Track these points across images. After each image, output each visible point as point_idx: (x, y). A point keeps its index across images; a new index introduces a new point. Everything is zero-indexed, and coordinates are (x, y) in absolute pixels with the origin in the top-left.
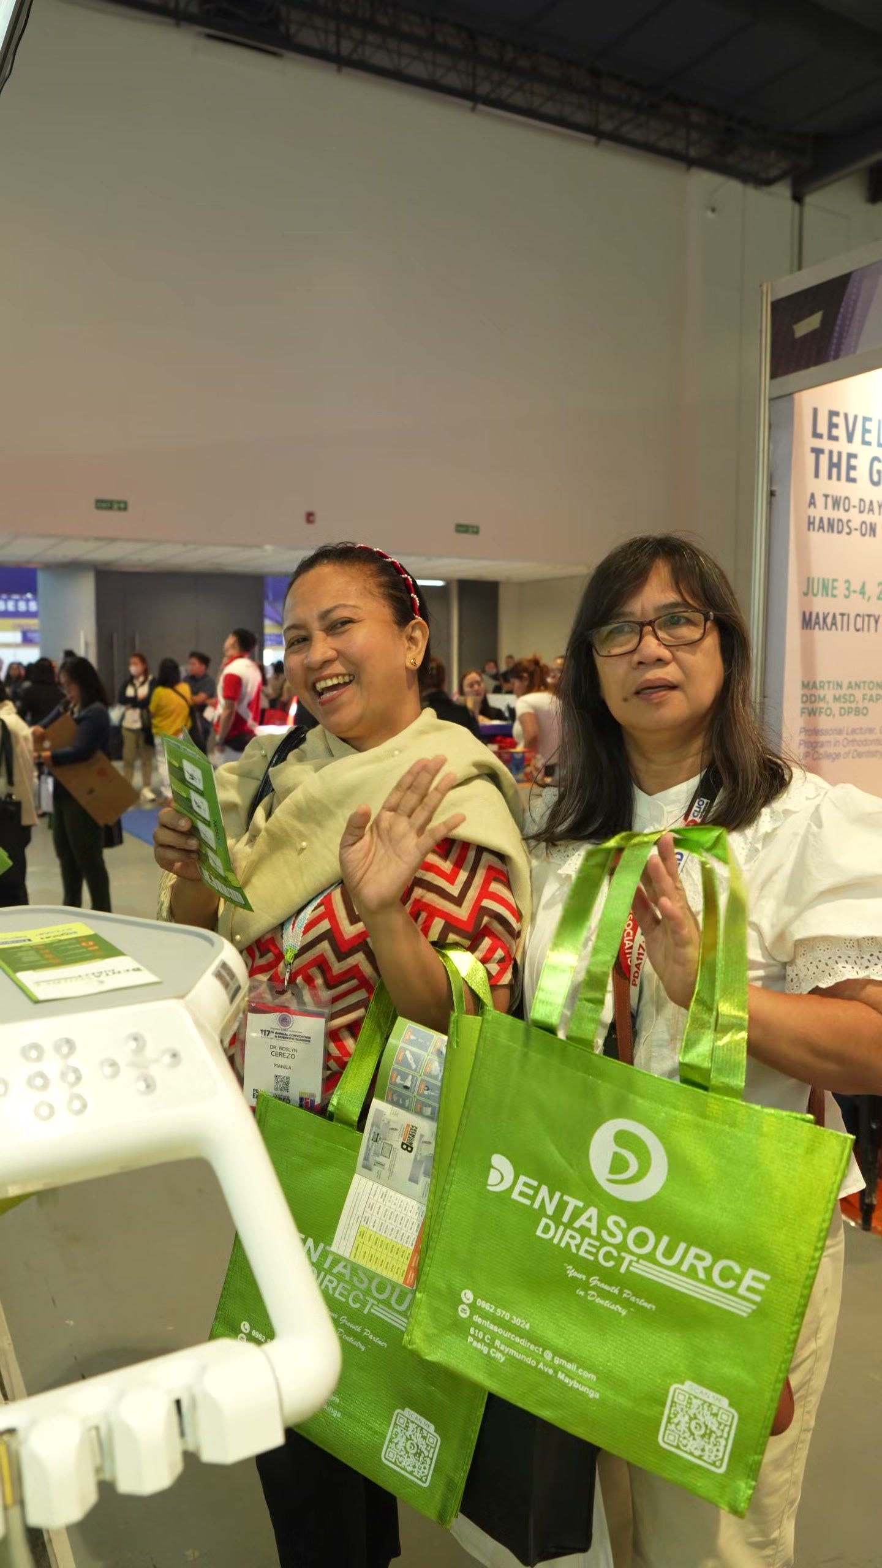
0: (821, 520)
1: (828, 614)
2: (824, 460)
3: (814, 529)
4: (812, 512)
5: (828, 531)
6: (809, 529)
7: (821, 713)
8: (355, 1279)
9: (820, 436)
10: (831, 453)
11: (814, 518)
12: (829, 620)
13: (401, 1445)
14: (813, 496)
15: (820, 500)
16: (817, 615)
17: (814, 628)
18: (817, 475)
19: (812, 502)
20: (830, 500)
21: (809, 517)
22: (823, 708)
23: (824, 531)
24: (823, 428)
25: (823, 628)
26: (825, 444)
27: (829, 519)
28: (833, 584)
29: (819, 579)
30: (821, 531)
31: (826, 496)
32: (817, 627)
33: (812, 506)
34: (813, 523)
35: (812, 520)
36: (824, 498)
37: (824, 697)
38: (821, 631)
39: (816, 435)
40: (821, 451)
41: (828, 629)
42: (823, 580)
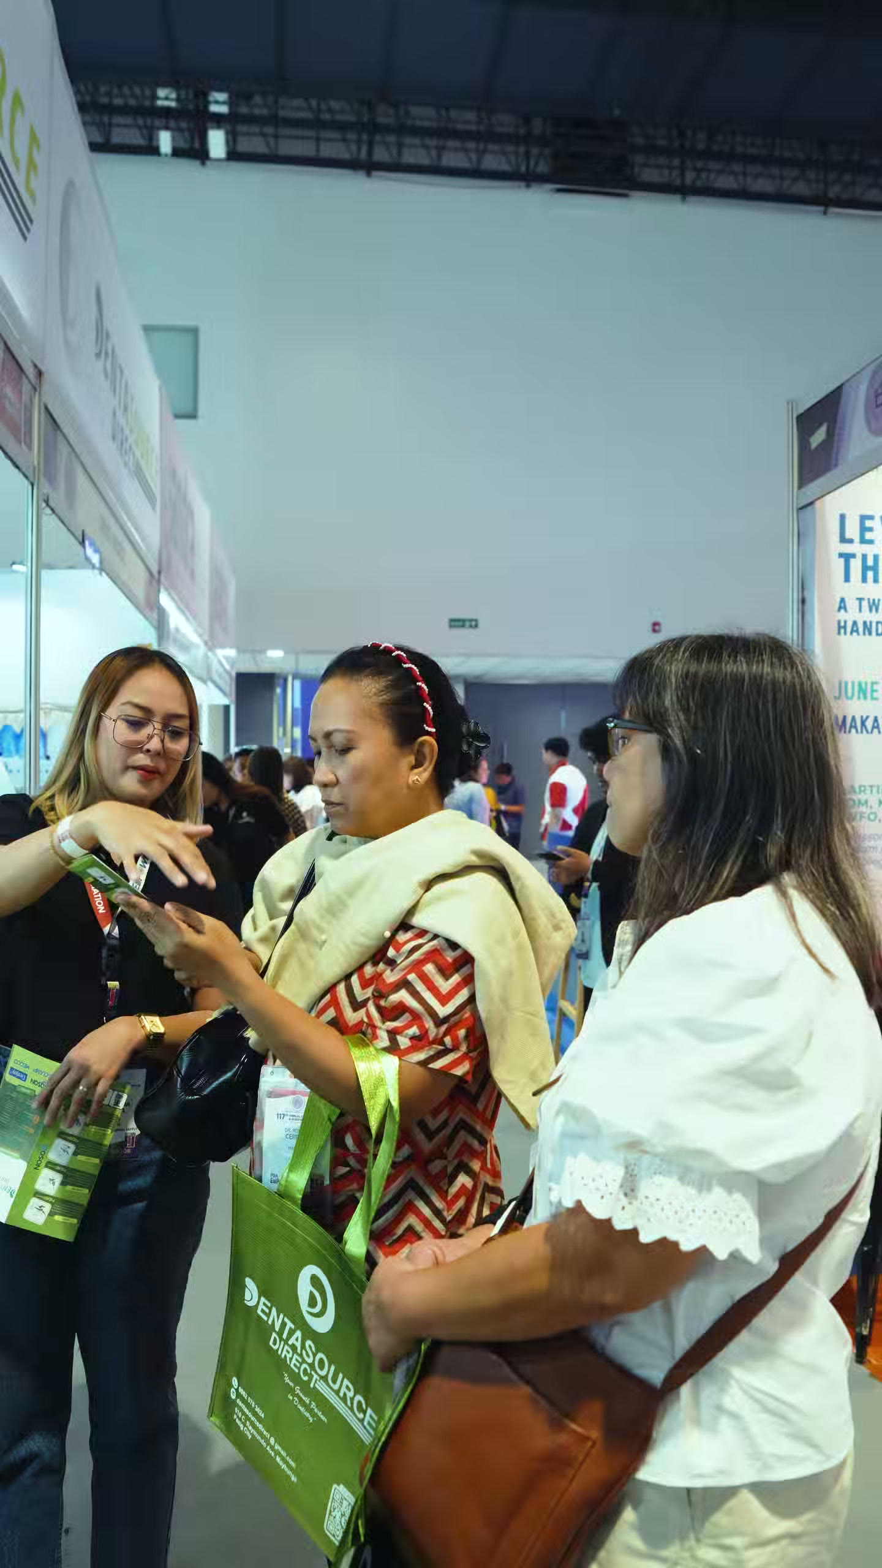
0: (855, 623)
1: (867, 717)
2: (856, 565)
3: (845, 633)
4: (842, 616)
5: (864, 634)
6: (839, 633)
7: (861, 817)
8: (304, 1352)
9: (851, 541)
10: (864, 557)
11: (845, 622)
12: (869, 724)
13: (337, 1518)
14: (843, 600)
15: (852, 604)
16: (854, 718)
17: (850, 731)
18: (847, 579)
19: (843, 605)
20: (865, 604)
21: (839, 622)
22: (865, 813)
23: (858, 634)
24: (853, 531)
25: (862, 732)
26: (856, 548)
27: (865, 623)
28: (872, 687)
29: (853, 683)
30: (855, 634)
31: (860, 600)
32: (853, 731)
33: (842, 611)
34: (845, 627)
35: (842, 624)
36: (857, 602)
37: (866, 802)
38: (860, 735)
39: (843, 539)
40: (853, 556)
41: (867, 732)
42: (860, 684)
